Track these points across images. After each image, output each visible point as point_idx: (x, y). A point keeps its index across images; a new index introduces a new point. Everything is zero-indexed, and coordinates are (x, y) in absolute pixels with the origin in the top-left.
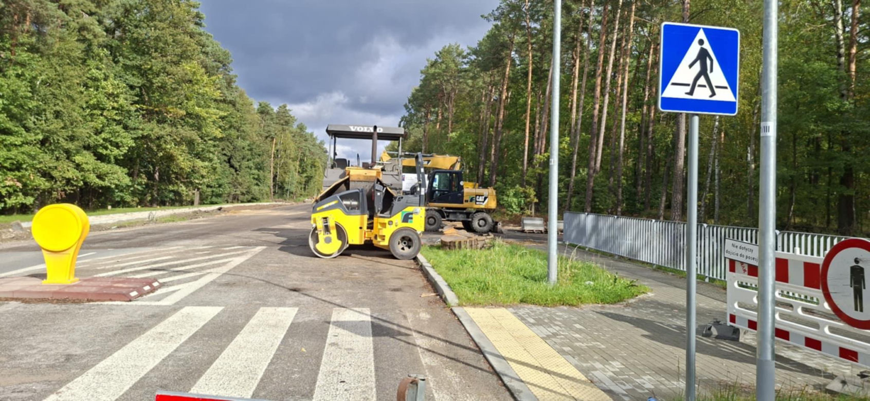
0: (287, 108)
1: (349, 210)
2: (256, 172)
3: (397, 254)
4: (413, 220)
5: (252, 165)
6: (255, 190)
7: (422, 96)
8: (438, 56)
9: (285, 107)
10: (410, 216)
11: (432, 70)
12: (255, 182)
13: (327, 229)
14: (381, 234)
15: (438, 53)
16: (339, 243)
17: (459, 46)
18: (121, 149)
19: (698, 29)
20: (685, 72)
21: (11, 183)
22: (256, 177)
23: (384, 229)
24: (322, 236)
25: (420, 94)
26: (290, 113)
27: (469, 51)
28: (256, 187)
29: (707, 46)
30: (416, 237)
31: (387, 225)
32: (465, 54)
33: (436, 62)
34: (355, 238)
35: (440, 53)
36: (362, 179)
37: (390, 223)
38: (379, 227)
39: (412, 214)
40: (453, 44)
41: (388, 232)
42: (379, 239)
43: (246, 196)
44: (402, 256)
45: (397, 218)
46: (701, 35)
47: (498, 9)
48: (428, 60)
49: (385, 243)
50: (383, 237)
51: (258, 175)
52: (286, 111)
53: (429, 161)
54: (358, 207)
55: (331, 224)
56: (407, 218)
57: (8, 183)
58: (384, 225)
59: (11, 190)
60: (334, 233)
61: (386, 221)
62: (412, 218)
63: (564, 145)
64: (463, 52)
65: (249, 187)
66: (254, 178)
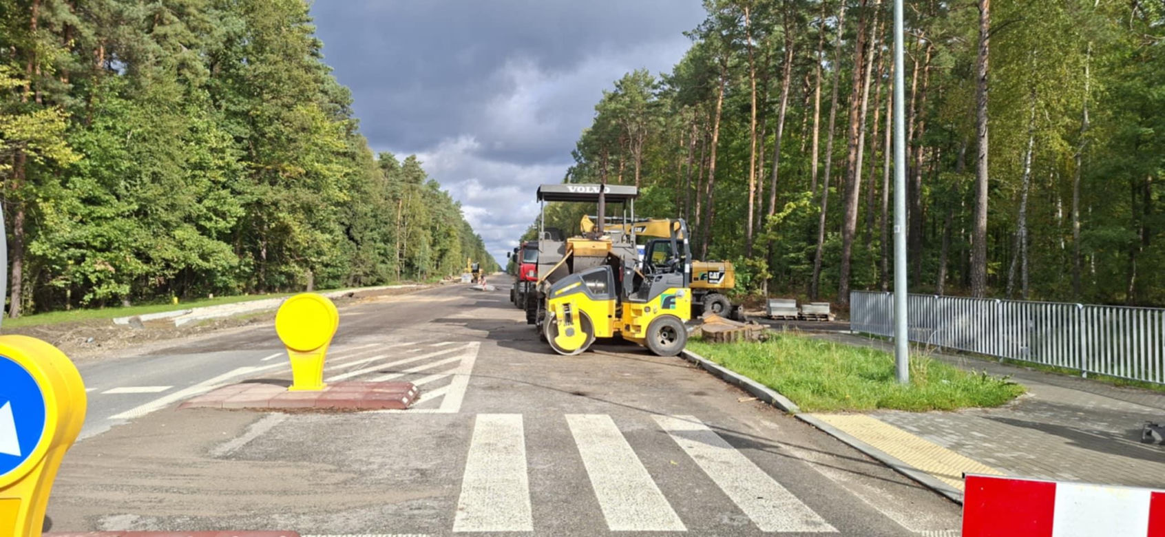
0: (417, 160)
1: (594, 294)
2: (382, 245)
3: (657, 349)
4: (676, 305)
5: (376, 236)
6: (381, 269)
7: (597, 140)
8: (618, 86)
9: (413, 158)
10: (672, 300)
11: (613, 105)
12: (382, 258)
13: (568, 318)
14: (635, 324)
15: (619, 83)
16: (584, 336)
17: (647, 73)
18: (227, 219)
21: (102, 267)
22: (382, 251)
23: (639, 318)
24: (562, 328)
25: (594, 137)
26: (421, 166)
27: (661, 79)
28: (383, 266)
30: (680, 327)
31: (643, 312)
32: (655, 83)
33: (616, 94)
34: (603, 329)
35: (621, 83)
36: (589, 253)
37: (648, 309)
38: (633, 314)
39: (674, 297)
40: (639, 70)
41: (644, 321)
42: (632, 330)
43: (370, 277)
44: (663, 351)
45: (656, 303)
47: (705, 22)
48: (604, 93)
49: (642, 335)
50: (638, 328)
51: (385, 250)
52: (415, 165)
53: (643, 228)
54: (605, 290)
55: (574, 311)
56: (668, 303)
57: (98, 267)
58: (638, 312)
59: (102, 276)
60: (577, 323)
61: (642, 306)
62: (674, 303)
63: (805, 202)
64: (653, 80)
65: (374, 266)
66: (379, 254)
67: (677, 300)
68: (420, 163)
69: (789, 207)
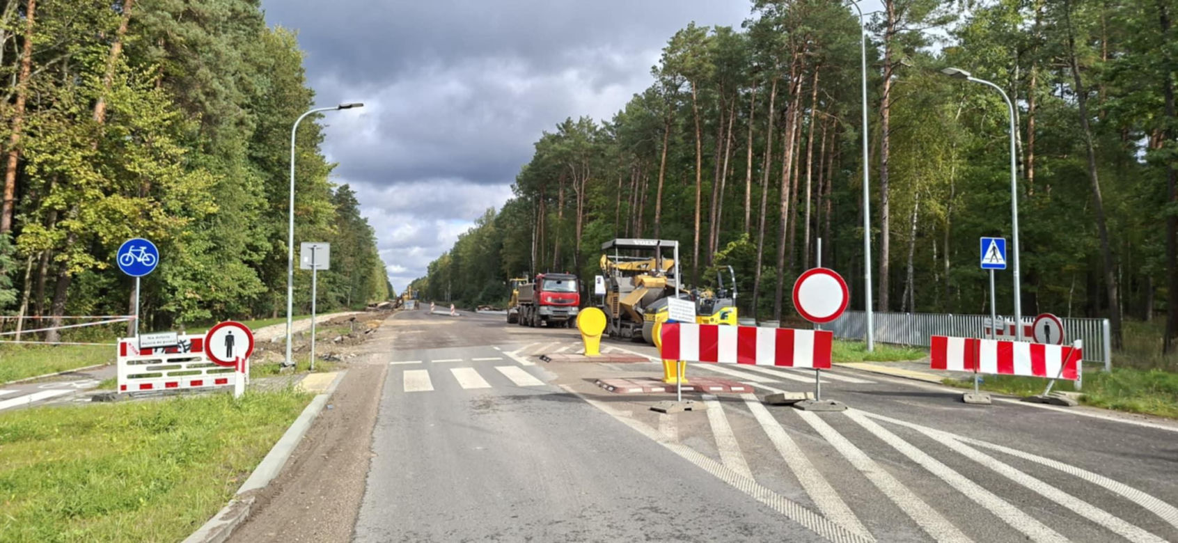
0: (350, 189)
6: (331, 296)
7: (535, 176)
8: (560, 129)
12: (331, 286)
15: (561, 126)
17: (591, 120)
18: (260, 253)
19: (991, 240)
20: (989, 254)
21: (192, 295)
22: (332, 280)
25: (533, 173)
26: (354, 196)
27: (604, 126)
28: (332, 293)
29: (995, 245)
31: (709, 322)
32: (598, 129)
33: (558, 136)
35: (564, 126)
37: (712, 320)
43: (322, 304)
45: (716, 316)
46: (993, 241)
48: (545, 133)
51: (334, 278)
52: (349, 194)
53: (647, 265)
57: (189, 296)
58: (706, 322)
59: (191, 303)
61: (708, 318)
62: (727, 316)
63: (743, 241)
64: (596, 127)
65: (325, 293)
66: (329, 282)
67: (729, 314)
68: (353, 192)
69: (731, 246)
